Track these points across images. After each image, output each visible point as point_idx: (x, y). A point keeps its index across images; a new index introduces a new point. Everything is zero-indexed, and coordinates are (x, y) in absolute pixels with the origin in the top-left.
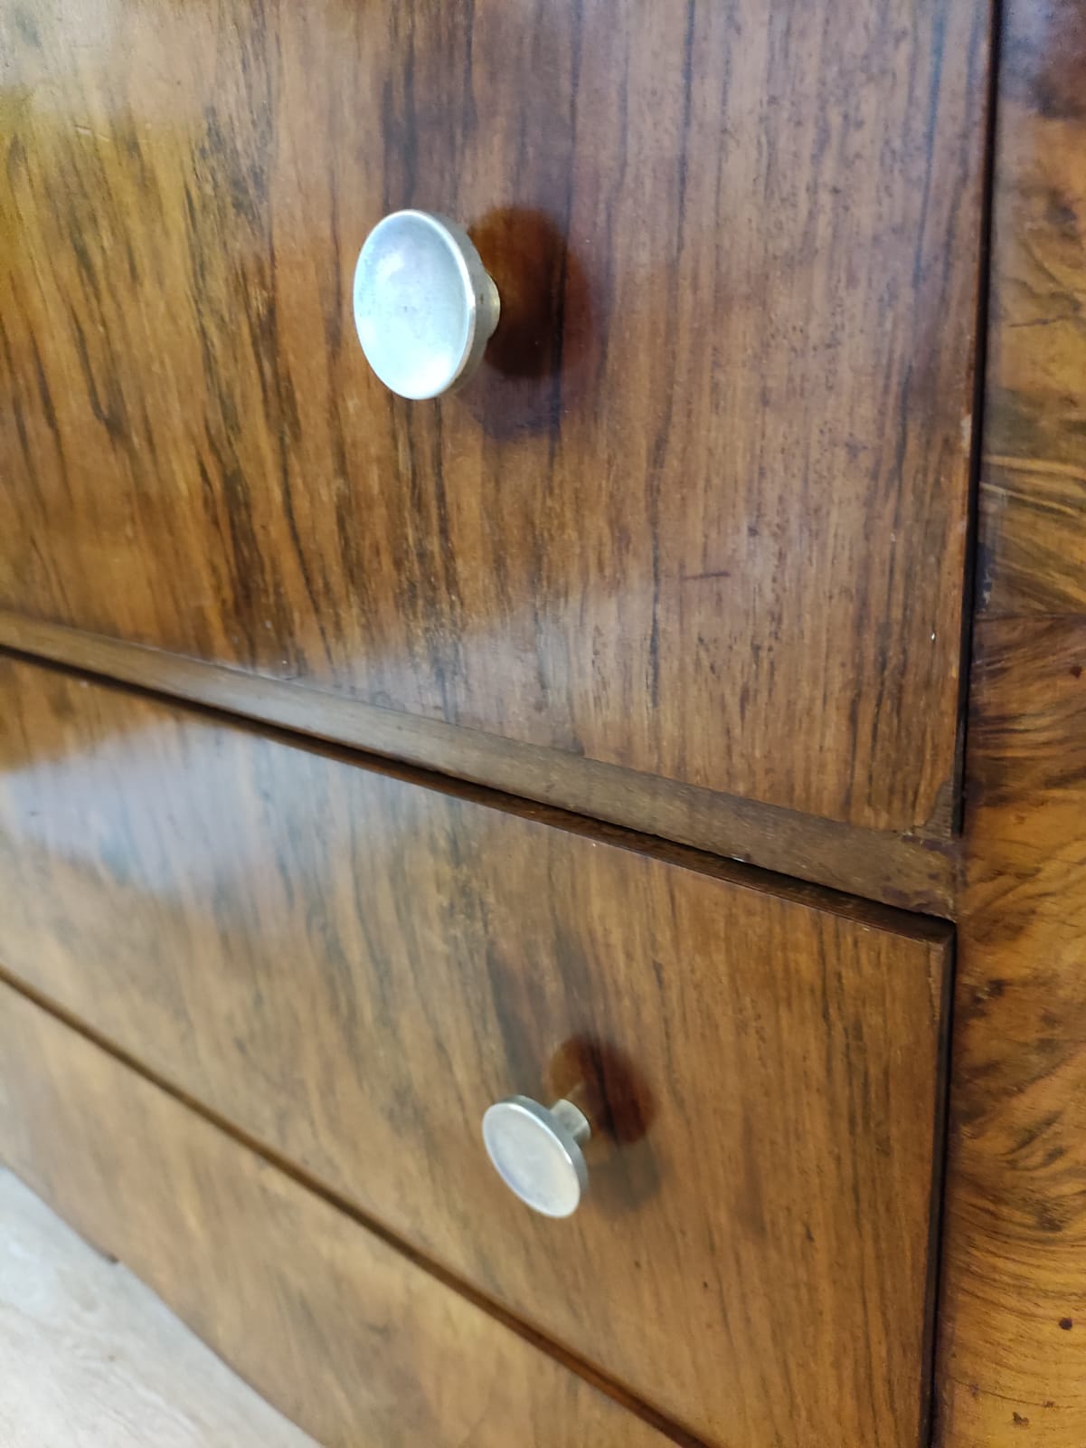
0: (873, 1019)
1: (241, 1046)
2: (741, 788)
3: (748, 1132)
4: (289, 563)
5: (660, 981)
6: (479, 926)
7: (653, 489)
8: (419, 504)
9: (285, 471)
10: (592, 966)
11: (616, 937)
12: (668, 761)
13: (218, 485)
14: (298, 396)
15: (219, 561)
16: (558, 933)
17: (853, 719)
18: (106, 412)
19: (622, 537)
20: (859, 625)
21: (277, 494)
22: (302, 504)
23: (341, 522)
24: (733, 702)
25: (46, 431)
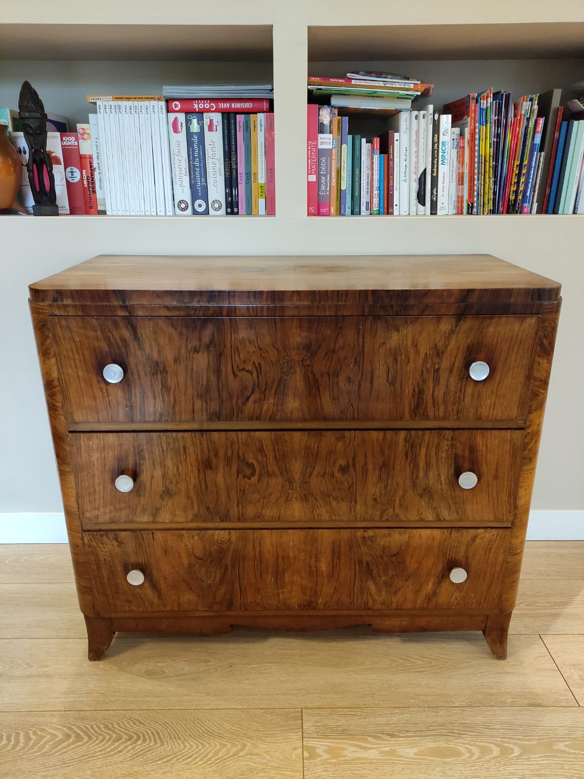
0: (516, 442)
1: (375, 500)
2: (504, 418)
3: (497, 463)
4: (430, 401)
5: (487, 447)
6: (454, 450)
7: (498, 387)
8: (460, 391)
9: (434, 389)
10: (475, 448)
11: (481, 443)
12: (494, 417)
13: (417, 391)
14: (441, 379)
15: (413, 403)
16: (470, 446)
17: (518, 409)
18: (390, 381)
19: (492, 392)
20: (520, 398)
21: (431, 391)
22: (436, 393)
23: (444, 395)
24: (504, 409)
25: (369, 385)
